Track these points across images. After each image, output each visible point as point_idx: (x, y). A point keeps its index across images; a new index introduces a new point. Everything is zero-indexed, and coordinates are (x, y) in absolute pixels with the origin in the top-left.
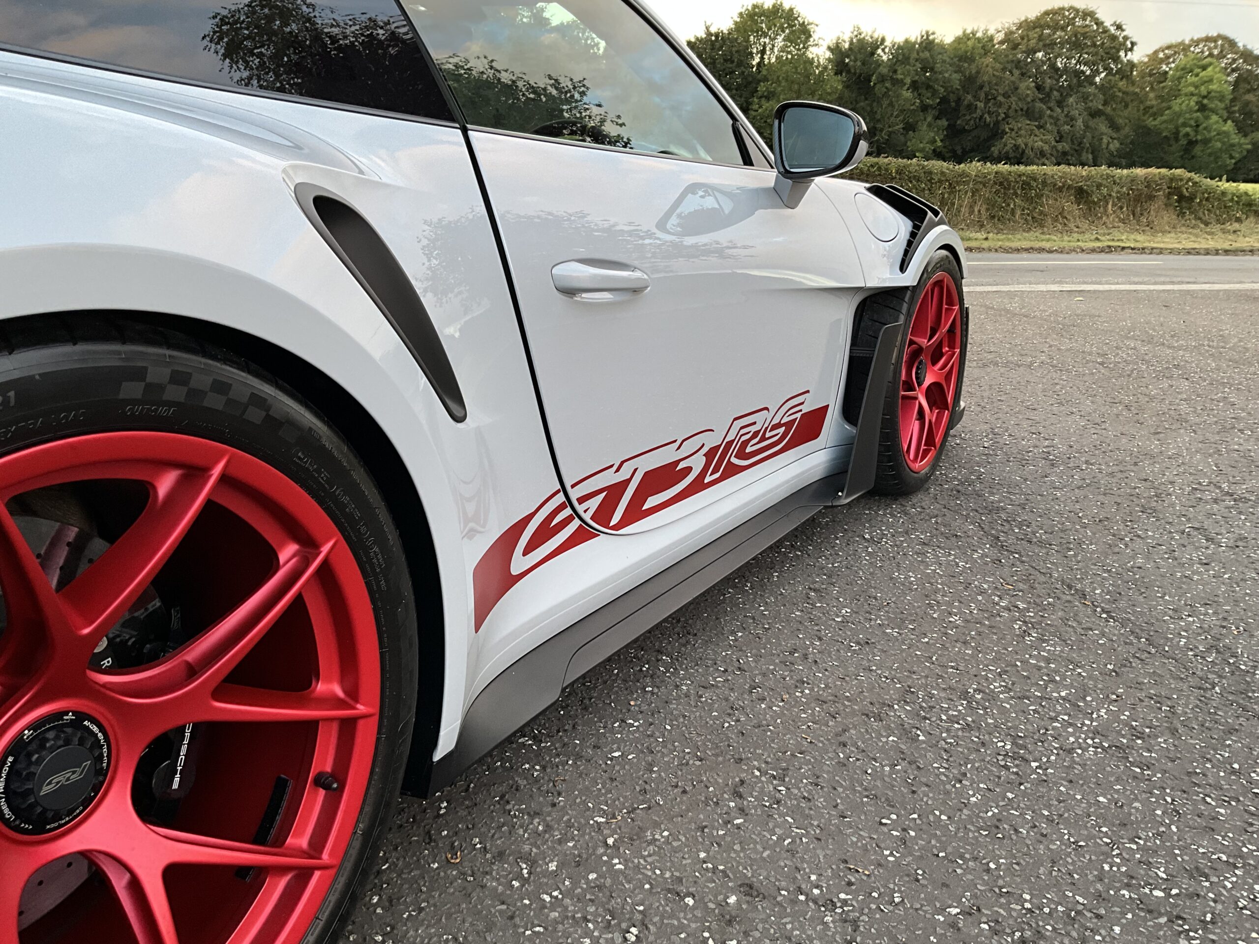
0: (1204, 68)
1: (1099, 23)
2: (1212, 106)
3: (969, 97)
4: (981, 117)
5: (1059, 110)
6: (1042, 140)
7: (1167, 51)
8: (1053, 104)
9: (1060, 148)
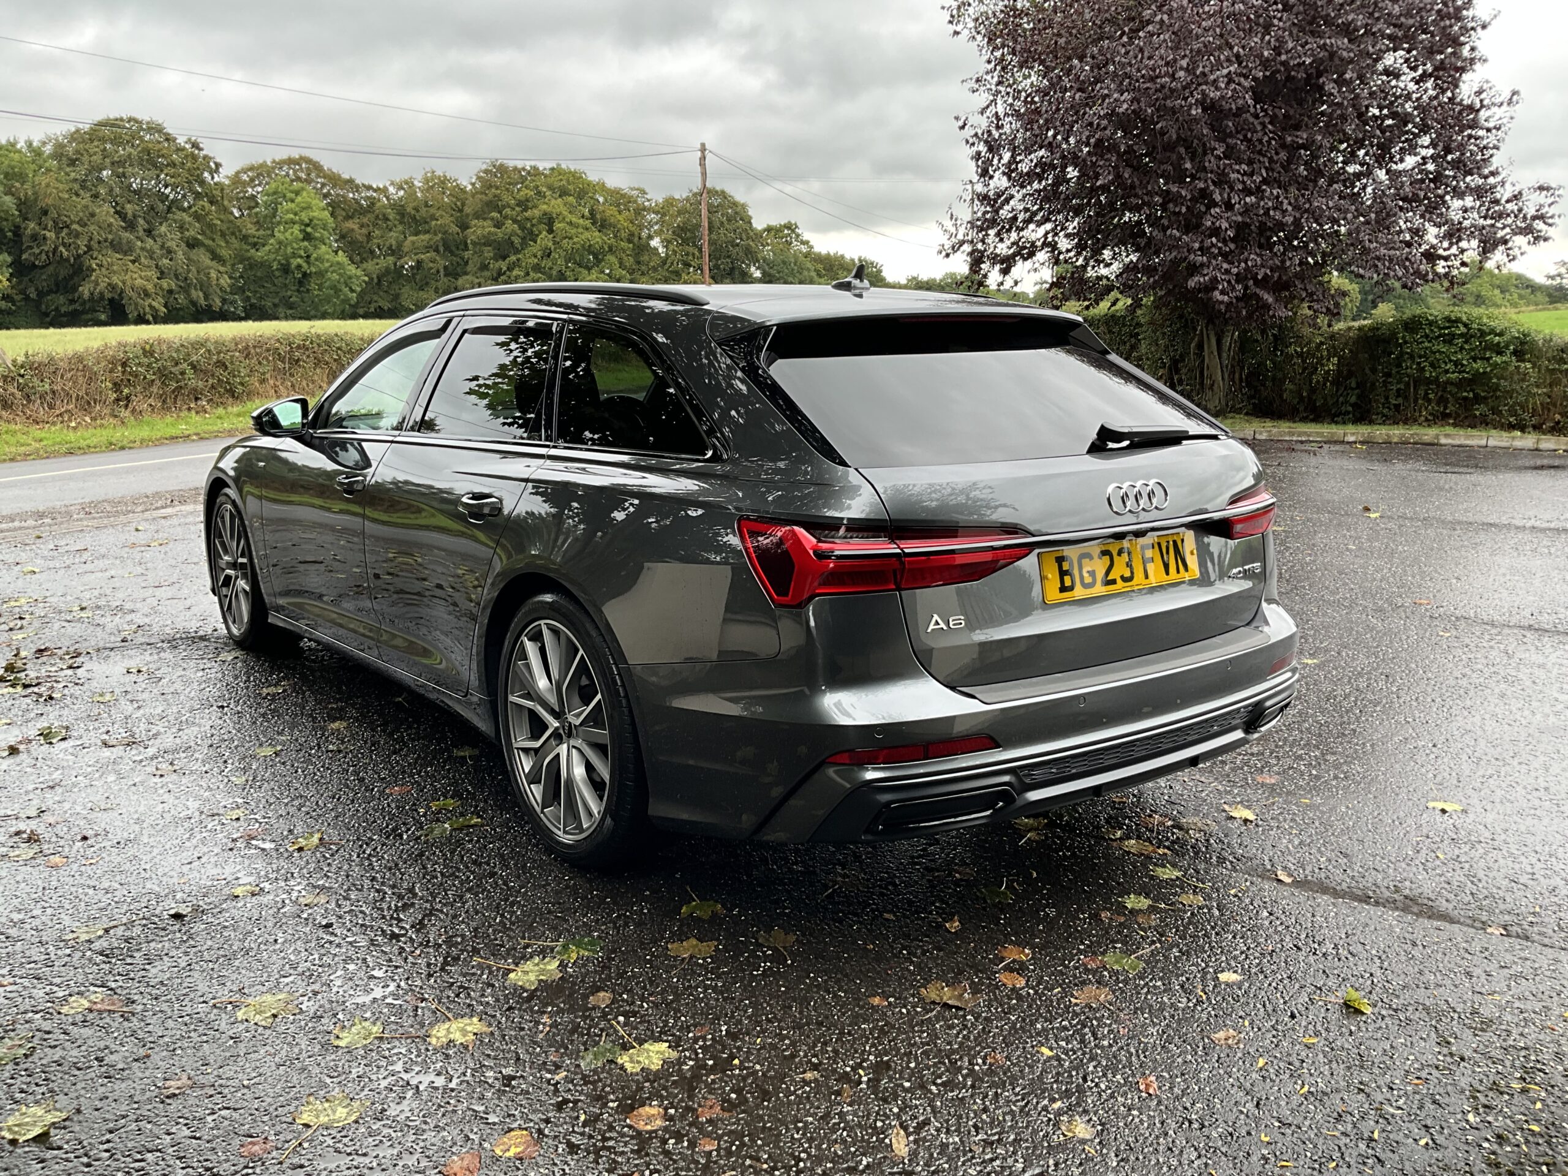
0: (297, 193)
1: (169, 139)
4: (55, 250)
5: (151, 241)
6: (141, 278)
7: (250, 174)
8: (141, 233)
9: (165, 286)
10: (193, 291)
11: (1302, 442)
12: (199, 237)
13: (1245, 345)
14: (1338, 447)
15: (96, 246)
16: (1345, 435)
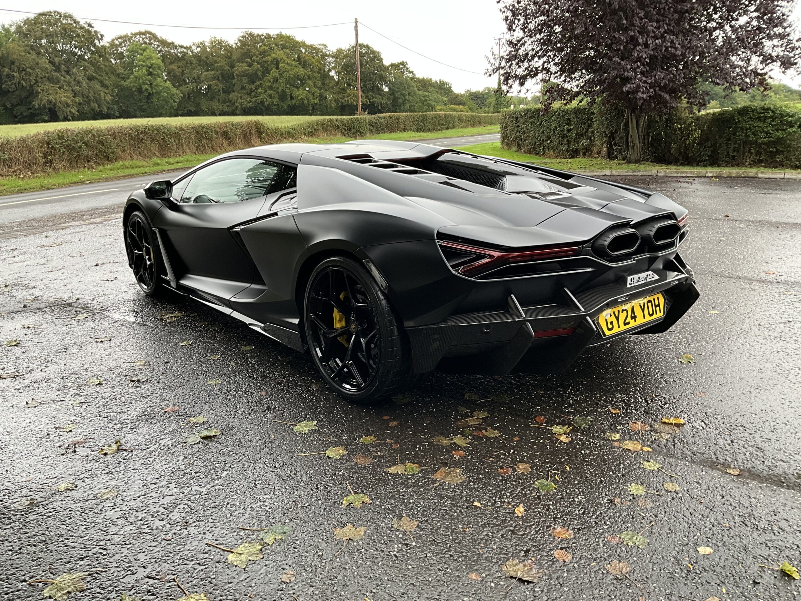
0: (144, 50)
1: (75, 22)
2: (155, 73)
3: (7, 70)
4: (19, 83)
5: (68, 77)
6: (65, 97)
7: (119, 40)
8: (63, 73)
9: (77, 100)
10: (92, 103)
11: (683, 177)
12: (94, 74)
13: (650, 123)
14: (703, 180)
15: (40, 80)
16: (706, 173)
